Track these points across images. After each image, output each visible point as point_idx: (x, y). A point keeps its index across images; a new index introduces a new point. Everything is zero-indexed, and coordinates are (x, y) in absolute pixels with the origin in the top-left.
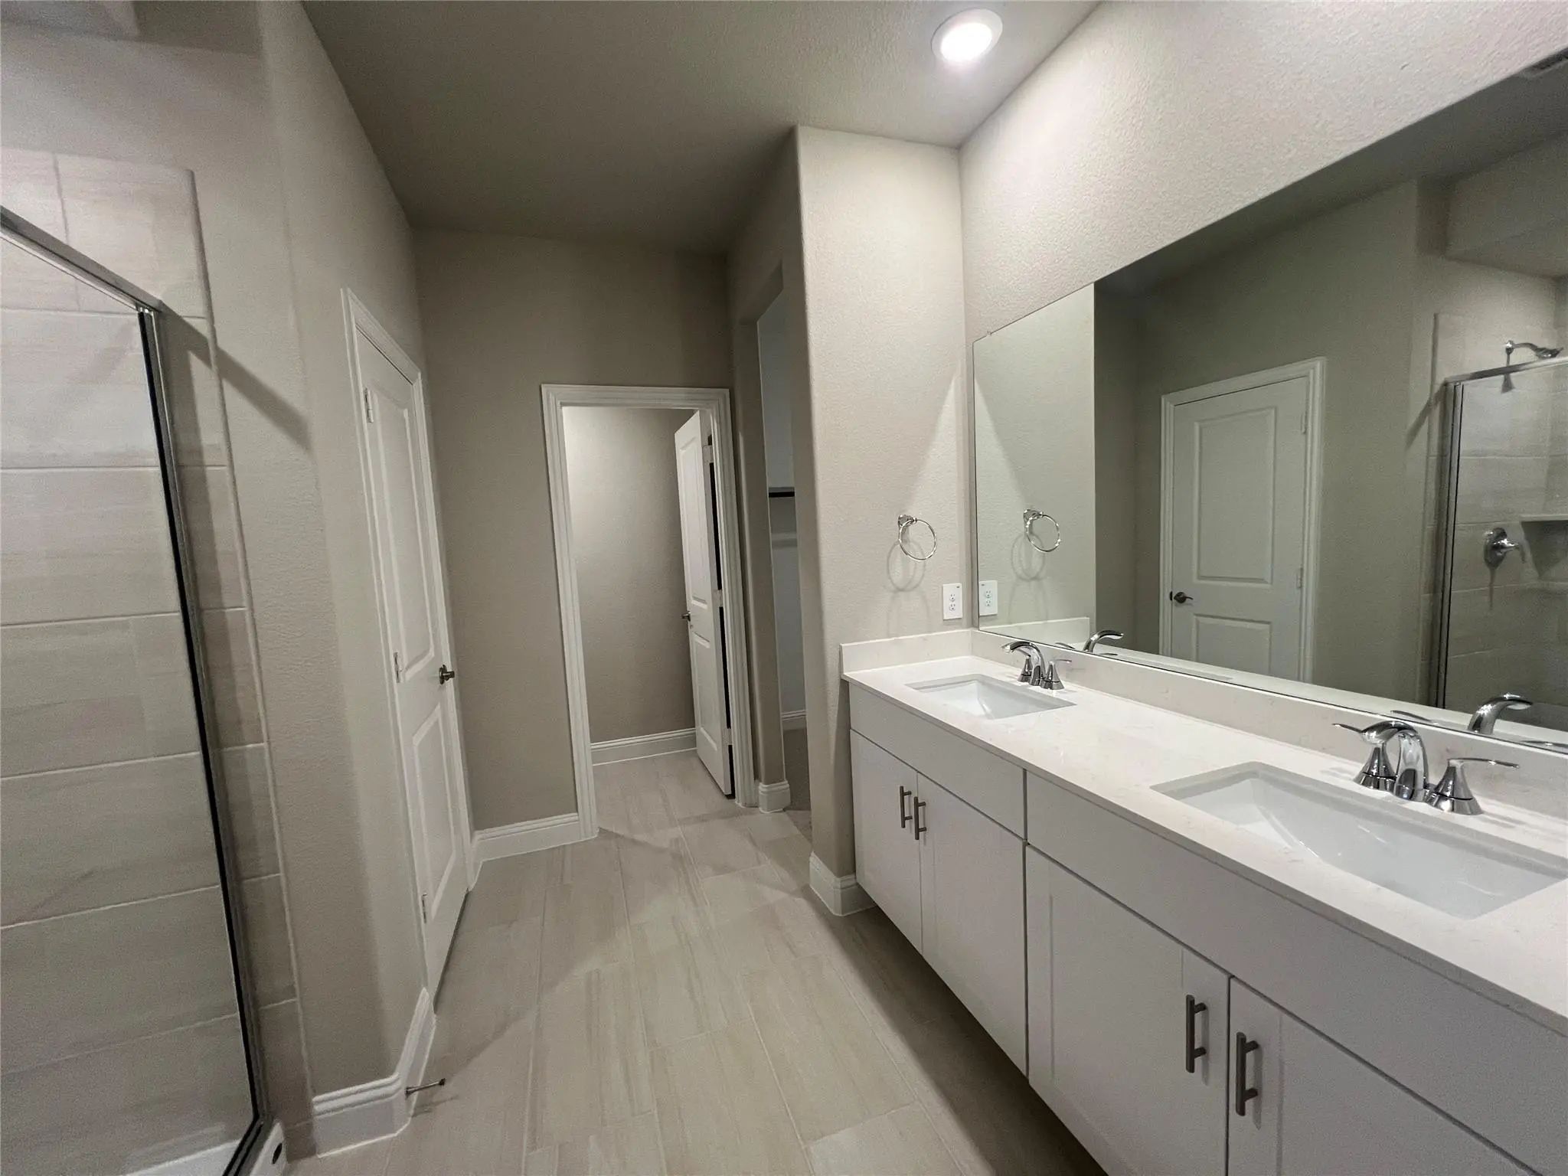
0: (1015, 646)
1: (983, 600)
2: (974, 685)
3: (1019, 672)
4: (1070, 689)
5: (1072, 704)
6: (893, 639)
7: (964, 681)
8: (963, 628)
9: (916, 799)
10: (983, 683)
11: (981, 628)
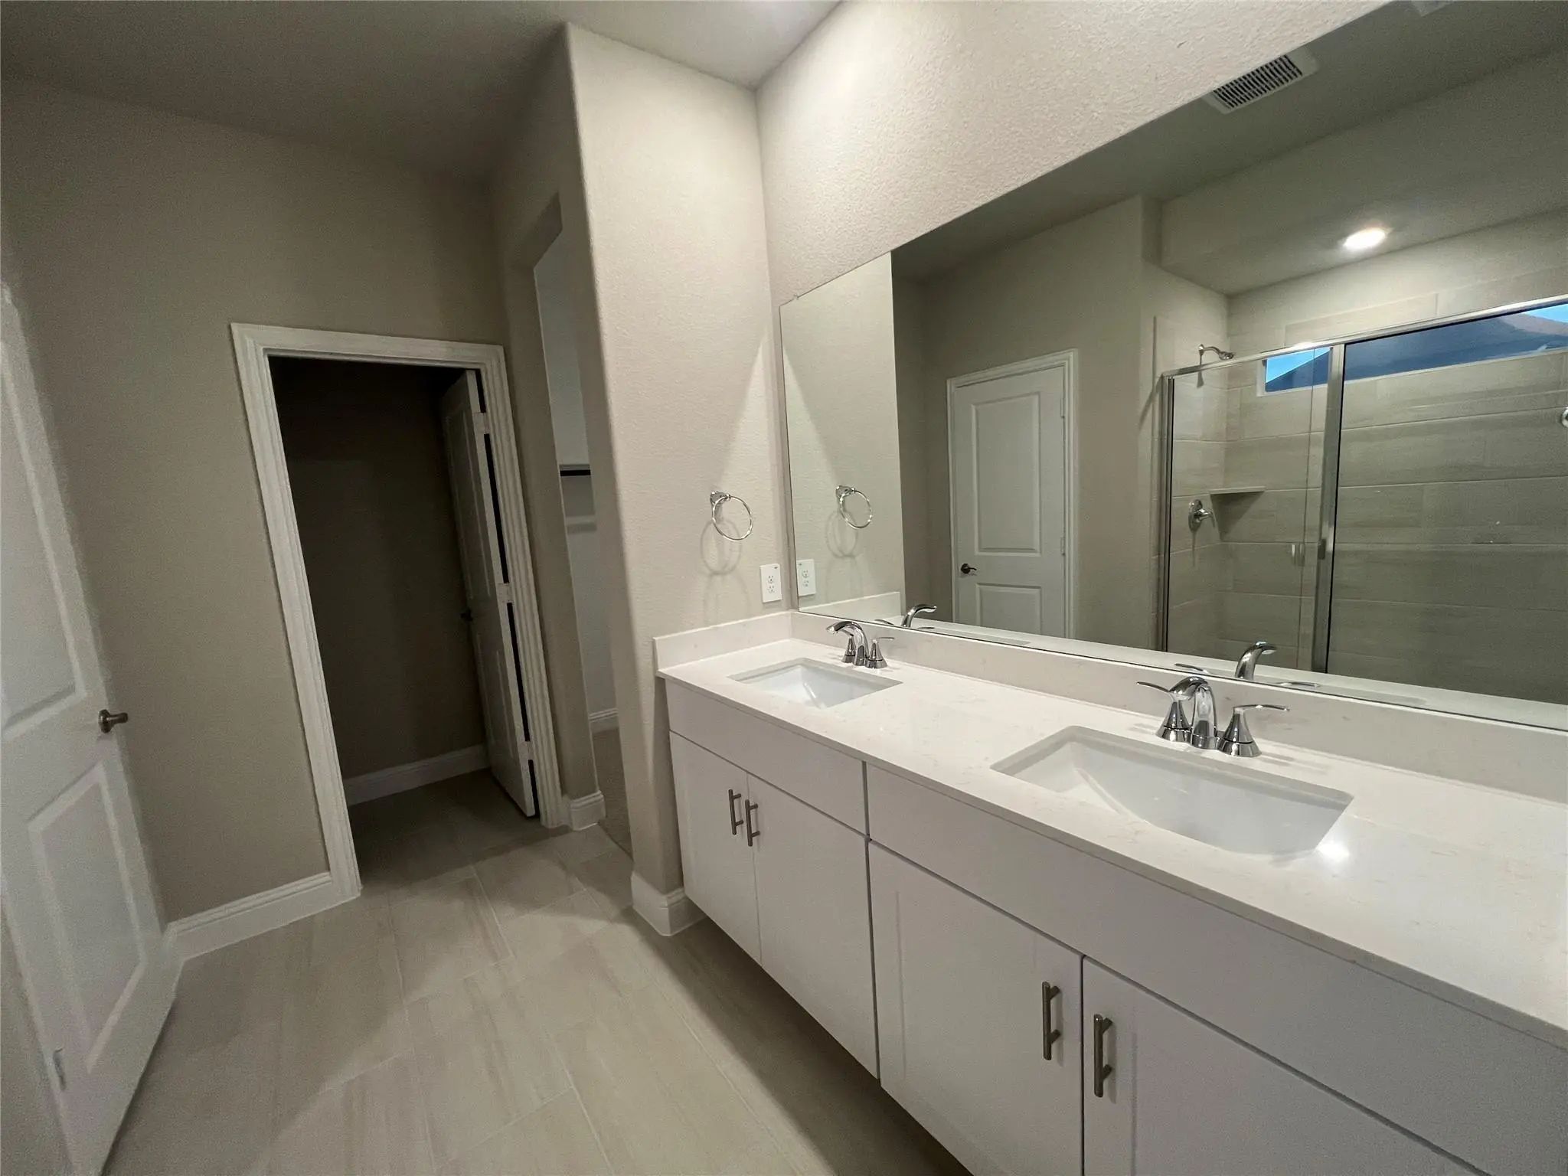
0: (839, 627)
1: (801, 580)
2: (799, 670)
3: (843, 652)
4: (894, 667)
5: (899, 683)
6: (711, 627)
7: (788, 667)
8: (783, 611)
9: (747, 802)
10: (807, 667)
11: (801, 609)
